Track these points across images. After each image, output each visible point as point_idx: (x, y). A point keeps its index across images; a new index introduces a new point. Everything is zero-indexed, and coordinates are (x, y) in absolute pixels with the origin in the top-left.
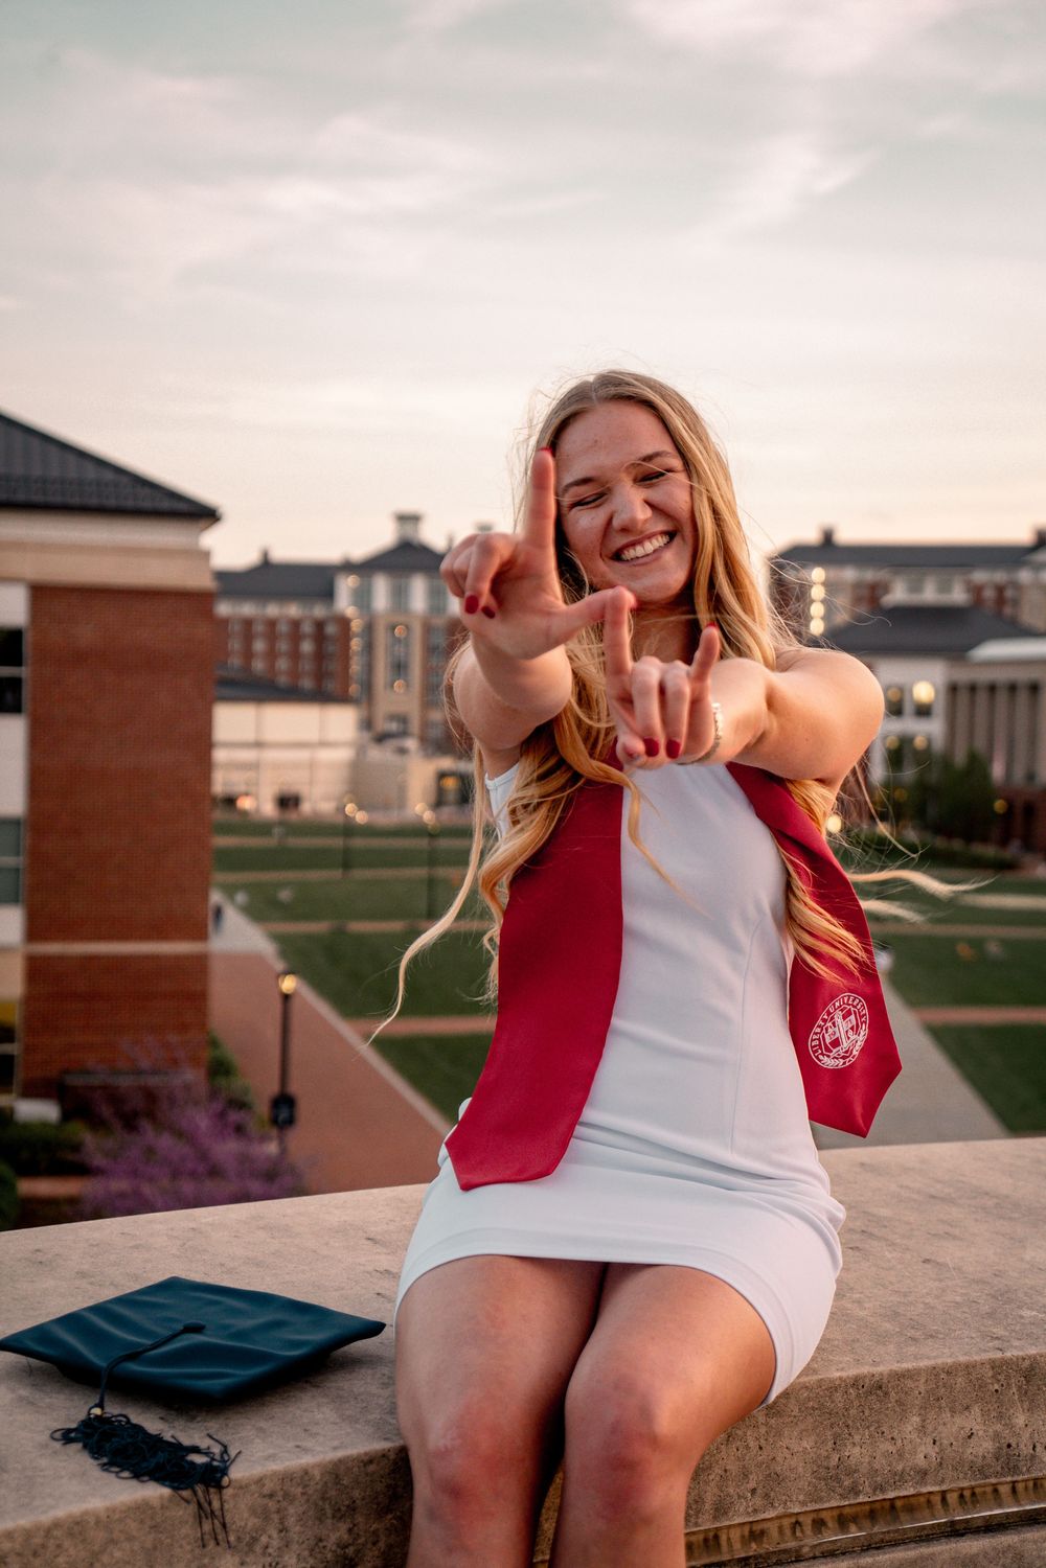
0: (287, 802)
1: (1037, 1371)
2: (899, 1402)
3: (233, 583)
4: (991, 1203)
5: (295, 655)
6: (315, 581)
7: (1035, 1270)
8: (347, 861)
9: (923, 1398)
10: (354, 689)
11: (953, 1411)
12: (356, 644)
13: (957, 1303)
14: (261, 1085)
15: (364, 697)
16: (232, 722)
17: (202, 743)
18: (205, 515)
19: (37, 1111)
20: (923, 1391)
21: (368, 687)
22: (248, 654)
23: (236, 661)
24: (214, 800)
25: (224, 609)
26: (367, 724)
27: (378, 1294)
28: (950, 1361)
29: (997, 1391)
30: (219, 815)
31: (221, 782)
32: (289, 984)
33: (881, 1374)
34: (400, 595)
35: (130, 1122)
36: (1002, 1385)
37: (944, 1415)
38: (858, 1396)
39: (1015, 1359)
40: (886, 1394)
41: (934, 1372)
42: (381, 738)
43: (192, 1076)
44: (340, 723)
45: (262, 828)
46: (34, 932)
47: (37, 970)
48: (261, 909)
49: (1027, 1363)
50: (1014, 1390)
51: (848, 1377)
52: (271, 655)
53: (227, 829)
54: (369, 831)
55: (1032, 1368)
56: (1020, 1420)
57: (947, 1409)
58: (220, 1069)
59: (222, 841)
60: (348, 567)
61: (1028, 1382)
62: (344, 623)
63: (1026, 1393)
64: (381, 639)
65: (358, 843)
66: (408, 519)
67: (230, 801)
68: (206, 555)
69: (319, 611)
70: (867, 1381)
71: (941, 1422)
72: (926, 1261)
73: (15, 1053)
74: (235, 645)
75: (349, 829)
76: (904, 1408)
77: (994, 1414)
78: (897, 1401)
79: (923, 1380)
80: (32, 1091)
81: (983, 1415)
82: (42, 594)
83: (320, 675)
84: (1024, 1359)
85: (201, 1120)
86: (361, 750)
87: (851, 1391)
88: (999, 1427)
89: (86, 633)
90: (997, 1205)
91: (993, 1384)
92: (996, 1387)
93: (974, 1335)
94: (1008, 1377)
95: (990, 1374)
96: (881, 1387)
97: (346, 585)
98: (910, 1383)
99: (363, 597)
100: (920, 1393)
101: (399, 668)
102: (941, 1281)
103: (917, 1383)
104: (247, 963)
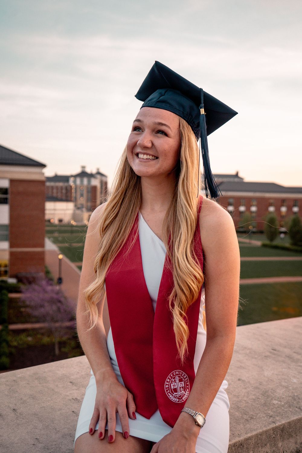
0: (60, 221)
1: (285, 428)
2: (247, 448)
3: (49, 179)
4: (248, 352)
5: (62, 193)
6: (65, 179)
7: (270, 381)
8: (72, 232)
9: (254, 445)
10: (73, 199)
11: (262, 447)
12: (73, 191)
13: (254, 399)
14: (56, 276)
15: (75, 201)
16: (50, 206)
17: (43, 210)
18: (43, 166)
19: (12, 281)
20: (254, 443)
21: (76, 198)
22: (53, 193)
23: (50, 193)
24: (46, 221)
25: (48, 184)
26: (76, 206)
27: (73, 412)
28: (261, 431)
29: (274, 437)
30: (47, 223)
31: (47, 217)
32: (61, 256)
33: (242, 440)
34: (82, 181)
35: (30, 283)
36: (275, 435)
37: (259, 449)
38: (235, 449)
39: (279, 426)
40: (243, 446)
41: (257, 435)
42: (78, 208)
43: (42, 274)
44: (70, 206)
45: (55, 226)
46: (11, 246)
47: (12, 254)
48: (55, 241)
49: (282, 426)
50: (279, 436)
51: (232, 444)
52: (57, 193)
53: (48, 226)
54: (76, 226)
55: (283, 428)
56: (280, 444)
57: (260, 447)
58: (47, 272)
59: (48, 228)
60: (72, 176)
61: (282, 432)
62: (71, 187)
63: (282, 436)
64: (78, 190)
65: (74, 228)
66: (83, 167)
67: (49, 221)
68: (43, 174)
69: (66, 184)
70: (238, 443)
71: (258, 451)
72: (239, 380)
73: (7, 270)
74: (50, 190)
75: (72, 226)
76: (248, 449)
77: (273, 445)
78: (246, 448)
79: (254, 439)
80: (11, 277)
81: (270, 446)
82: (12, 181)
83: (67, 196)
84: (281, 425)
85: (44, 283)
86: (74, 210)
87: (233, 448)
88: (274, 448)
89: (21, 188)
90: (250, 353)
91: (273, 435)
92: (274, 436)
93: (264, 416)
94: (277, 432)
95: (272, 432)
96: (242, 445)
97: (72, 180)
98: (250, 441)
99: (75, 182)
100: (253, 443)
101: (82, 195)
102: (246, 388)
103: (252, 441)
104: (53, 252)
